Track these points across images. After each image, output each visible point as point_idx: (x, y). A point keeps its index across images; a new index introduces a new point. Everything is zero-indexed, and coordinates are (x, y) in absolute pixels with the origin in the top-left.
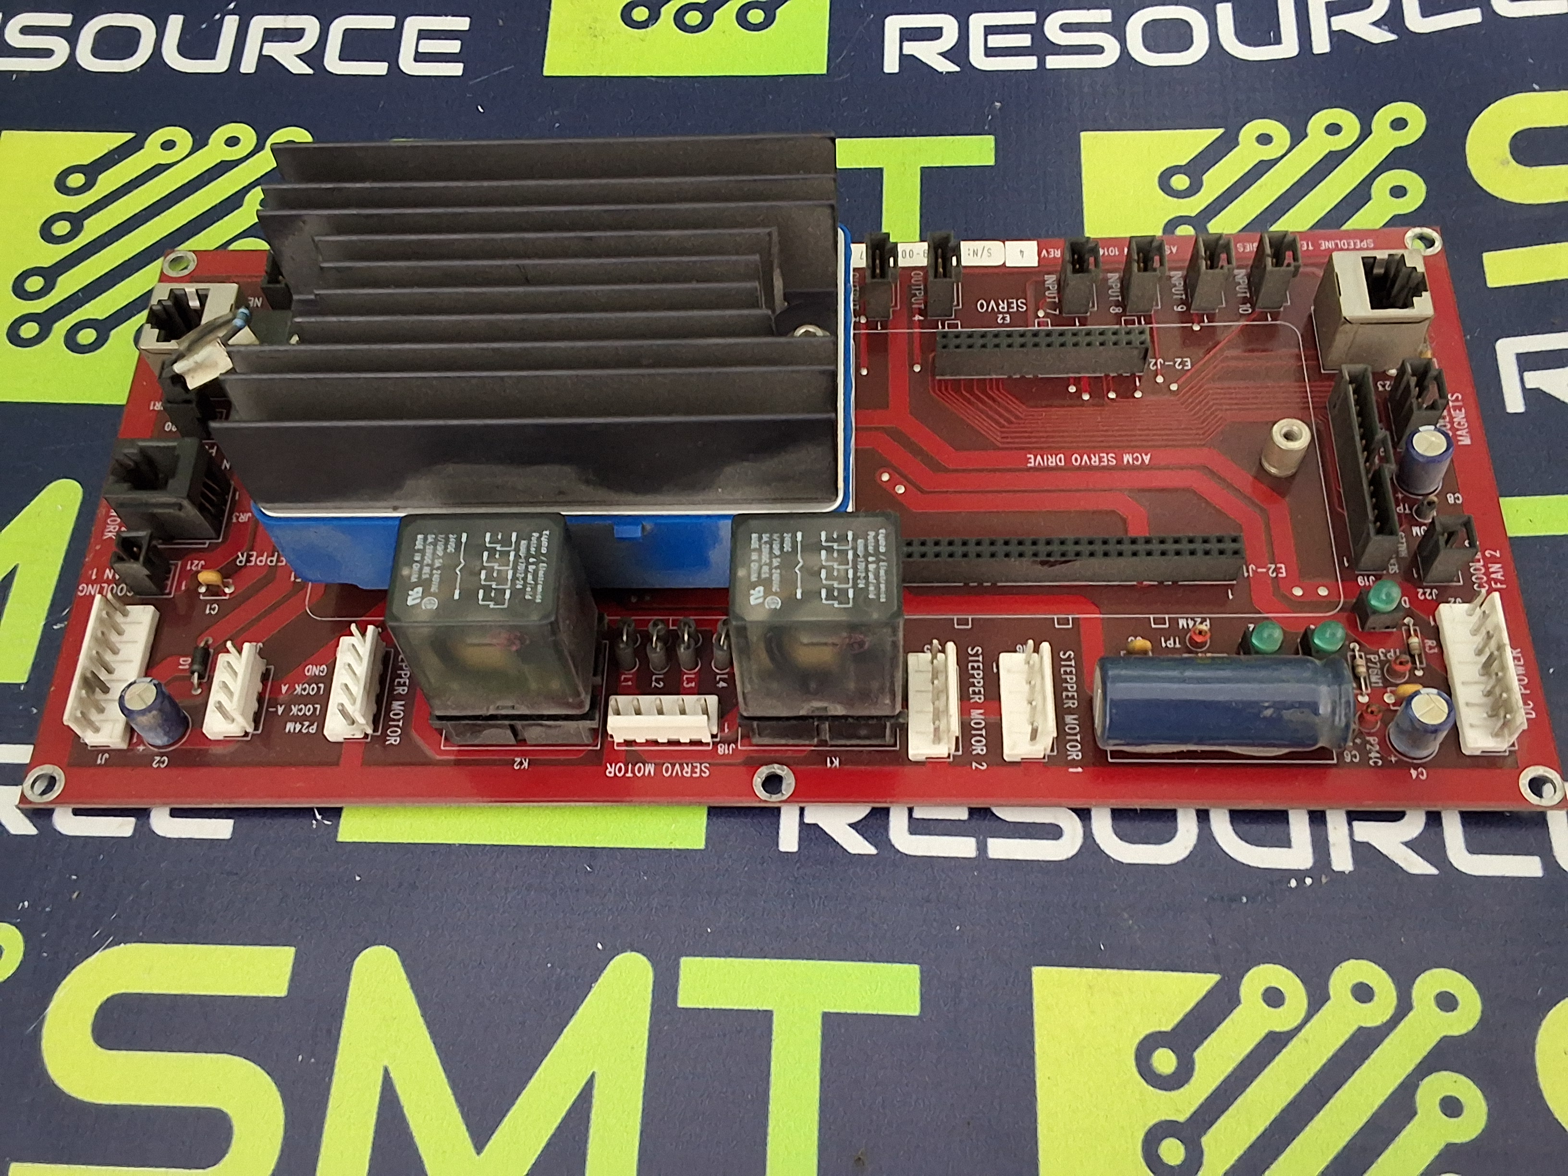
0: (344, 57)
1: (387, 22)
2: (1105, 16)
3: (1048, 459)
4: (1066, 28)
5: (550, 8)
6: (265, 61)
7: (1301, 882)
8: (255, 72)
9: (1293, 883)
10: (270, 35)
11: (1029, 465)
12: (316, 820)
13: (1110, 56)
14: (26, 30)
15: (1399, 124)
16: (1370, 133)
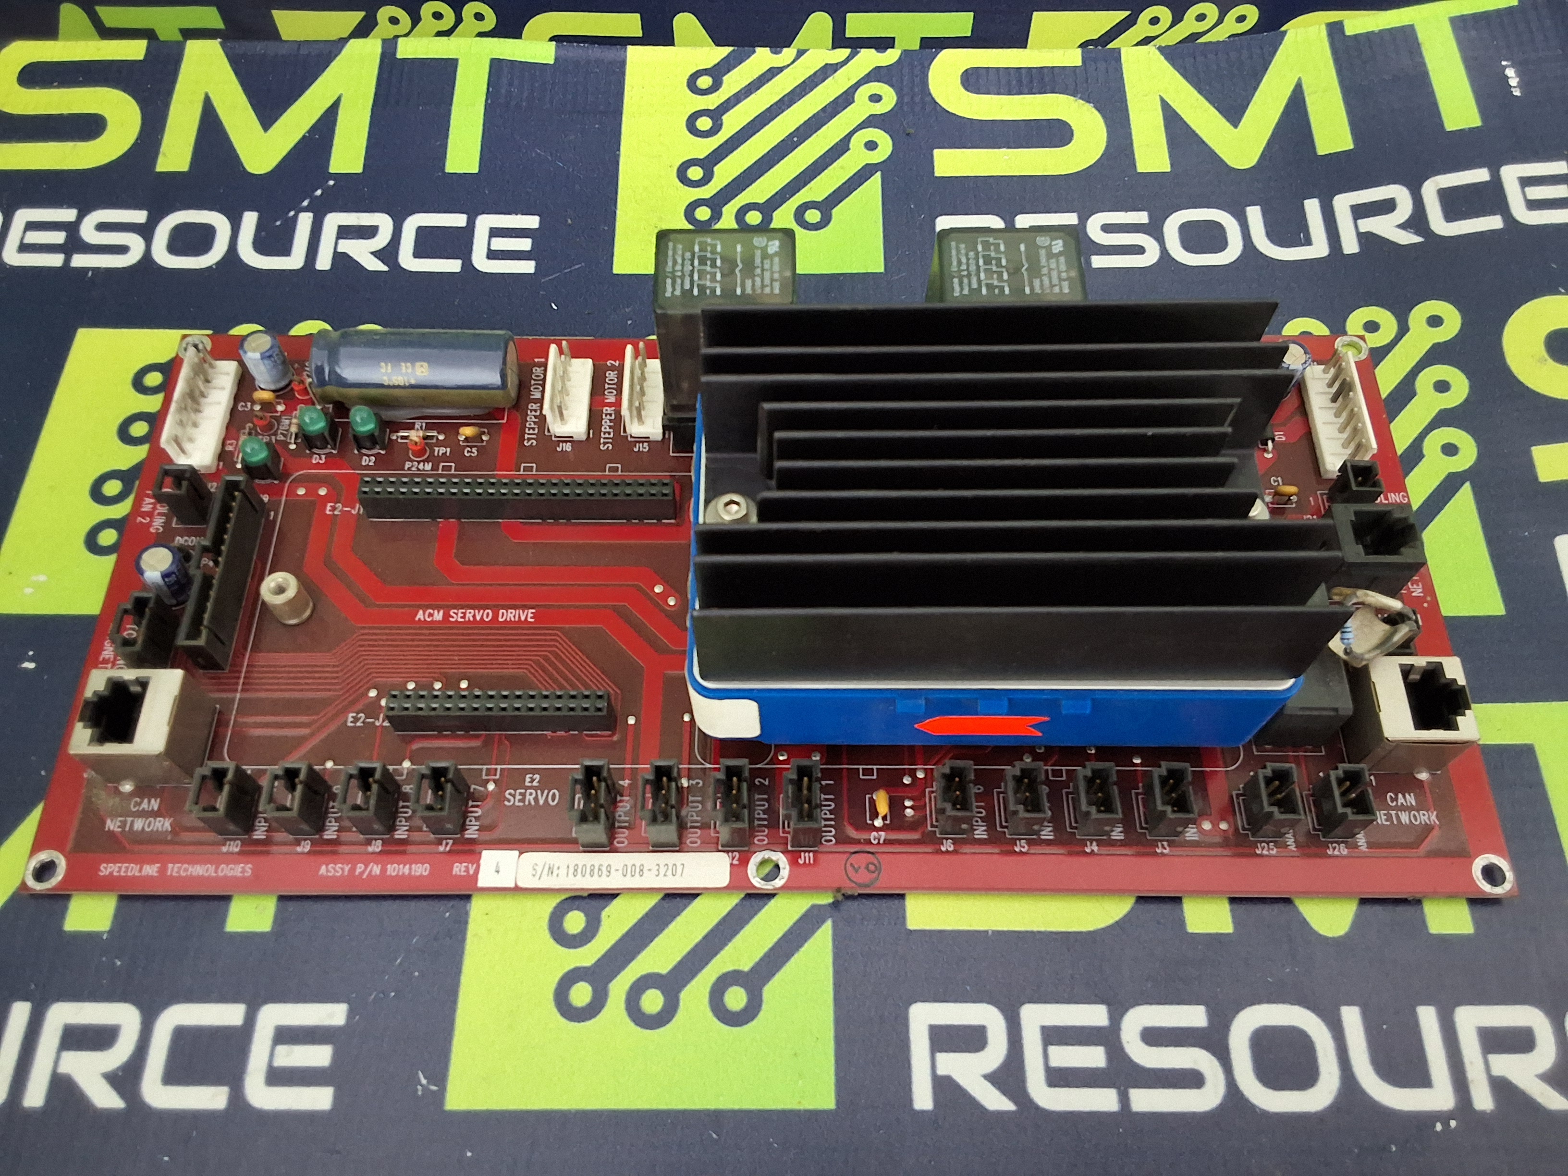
0: (418, 253)
1: (458, 220)
2: (1142, 217)
3: (514, 616)
4: (1107, 228)
5: (616, 207)
6: (340, 258)
7: (1446, 1125)
8: (331, 269)
9: (1439, 1127)
10: (344, 232)
11: (533, 611)
12: (421, 1085)
13: (1151, 257)
14: (102, 227)
15: (1435, 321)
16: (1408, 330)
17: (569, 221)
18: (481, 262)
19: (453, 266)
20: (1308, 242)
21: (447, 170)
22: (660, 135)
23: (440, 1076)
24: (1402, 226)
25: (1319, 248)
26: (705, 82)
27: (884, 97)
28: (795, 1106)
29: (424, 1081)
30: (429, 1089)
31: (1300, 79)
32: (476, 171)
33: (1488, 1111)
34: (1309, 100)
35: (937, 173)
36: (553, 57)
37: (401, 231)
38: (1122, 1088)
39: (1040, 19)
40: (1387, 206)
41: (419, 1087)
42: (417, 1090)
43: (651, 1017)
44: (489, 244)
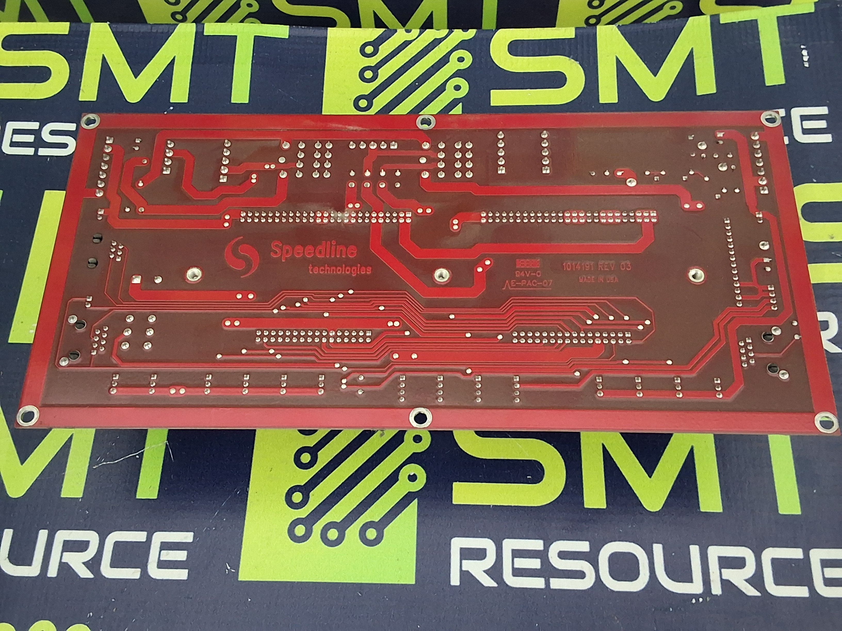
21: (233, 101)
22: (345, 81)
23: (236, 565)
26: (369, 49)
27: (465, 59)
28: (396, 583)
29: (229, 568)
30: (231, 571)
31: (692, 49)
32: (247, 102)
33: (719, 595)
34: (696, 62)
35: (492, 104)
36: (288, 35)
38: (547, 578)
41: (227, 570)
42: (226, 572)
43: (332, 541)
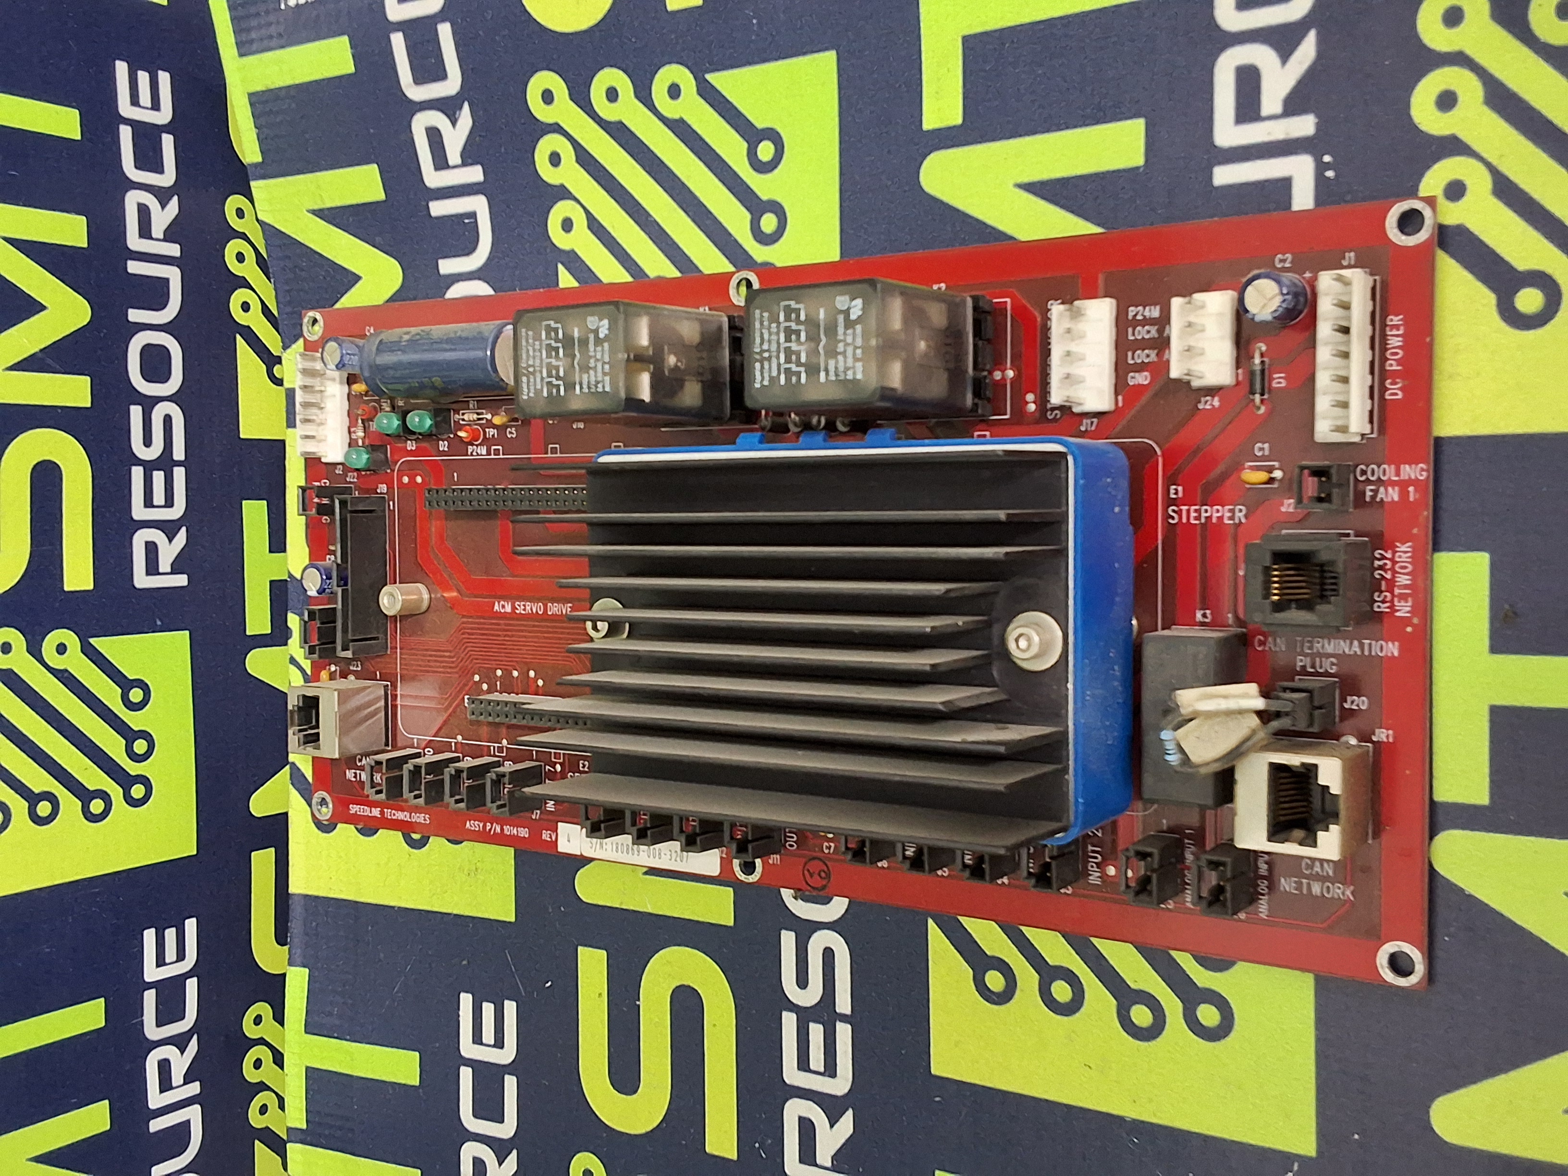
1: (466, 1074)
7: (1328, 166)
9: (1330, 174)
15: (548, 97)
16: (557, 124)
17: (465, 962)
18: (507, 1055)
19: (511, 1083)
20: (473, 215)
21: (417, 1083)
22: (378, 864)
23: (1286, 1159)
24: (454, 123)
25: (479, 205)
30: (1298, 1171)
31: (308, 211)
32: (417, 1054)
33: (1316, 120)
34: (329, 204)
36: (302, 969)
37: (477, 1135)
39: (248, 430)
40: (434, 135)
44: (489, 1046)
